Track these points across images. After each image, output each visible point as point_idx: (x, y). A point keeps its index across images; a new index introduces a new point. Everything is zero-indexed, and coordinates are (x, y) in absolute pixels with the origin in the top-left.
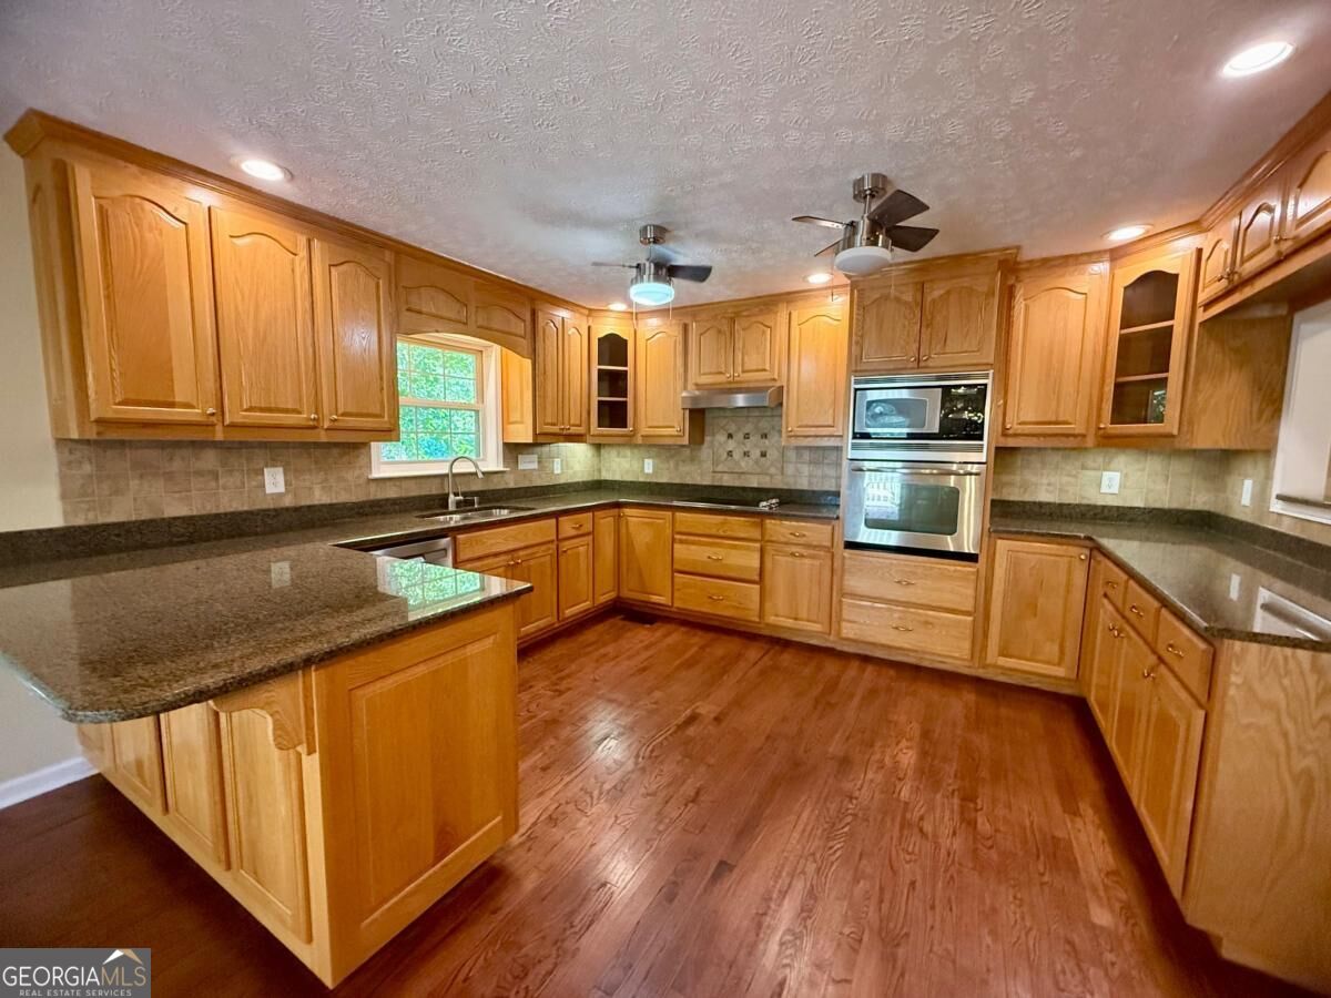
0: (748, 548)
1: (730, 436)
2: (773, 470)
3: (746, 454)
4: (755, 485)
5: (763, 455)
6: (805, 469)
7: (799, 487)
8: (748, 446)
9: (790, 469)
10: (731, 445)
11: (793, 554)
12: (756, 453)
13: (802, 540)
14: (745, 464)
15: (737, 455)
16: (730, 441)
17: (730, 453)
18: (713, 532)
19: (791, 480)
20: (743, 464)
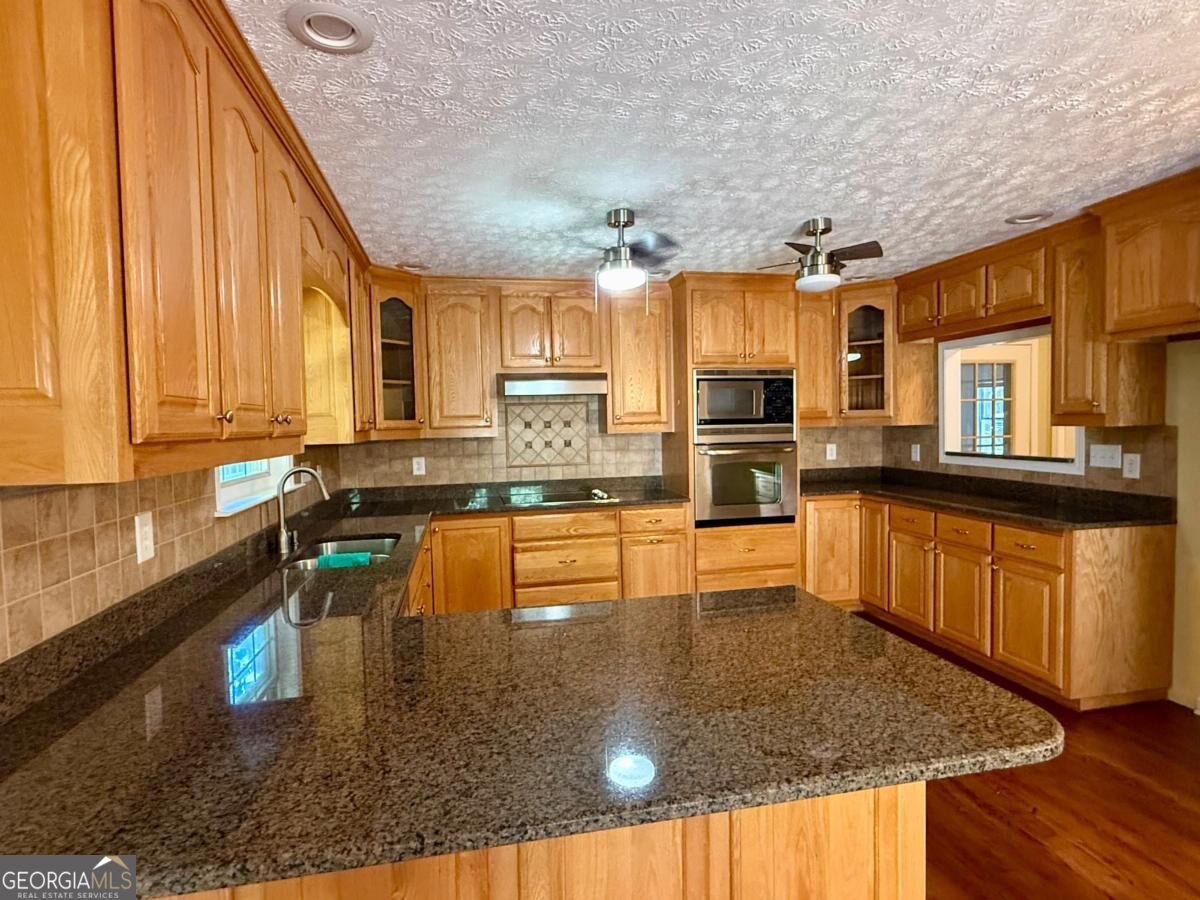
0: (604, 544)
1: (528, 425)
2: (578, 460)
3: (548, 444)
4: (560, 478)
5: (568, 444)
6: (612, 457)
7: (606, 476)
8: (549, 435)
9: (596, 457)
10: (529, 435)
11: (651, 542)
12: (559, 443)
13: (659, 526)
14: (548, 455)
15: (538, 445)
16: (528, 430)
17: (529, 445)
18: (564, 532)
19: (598, 468)
20: (545, 455)
